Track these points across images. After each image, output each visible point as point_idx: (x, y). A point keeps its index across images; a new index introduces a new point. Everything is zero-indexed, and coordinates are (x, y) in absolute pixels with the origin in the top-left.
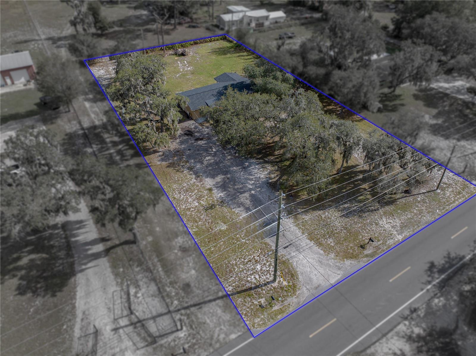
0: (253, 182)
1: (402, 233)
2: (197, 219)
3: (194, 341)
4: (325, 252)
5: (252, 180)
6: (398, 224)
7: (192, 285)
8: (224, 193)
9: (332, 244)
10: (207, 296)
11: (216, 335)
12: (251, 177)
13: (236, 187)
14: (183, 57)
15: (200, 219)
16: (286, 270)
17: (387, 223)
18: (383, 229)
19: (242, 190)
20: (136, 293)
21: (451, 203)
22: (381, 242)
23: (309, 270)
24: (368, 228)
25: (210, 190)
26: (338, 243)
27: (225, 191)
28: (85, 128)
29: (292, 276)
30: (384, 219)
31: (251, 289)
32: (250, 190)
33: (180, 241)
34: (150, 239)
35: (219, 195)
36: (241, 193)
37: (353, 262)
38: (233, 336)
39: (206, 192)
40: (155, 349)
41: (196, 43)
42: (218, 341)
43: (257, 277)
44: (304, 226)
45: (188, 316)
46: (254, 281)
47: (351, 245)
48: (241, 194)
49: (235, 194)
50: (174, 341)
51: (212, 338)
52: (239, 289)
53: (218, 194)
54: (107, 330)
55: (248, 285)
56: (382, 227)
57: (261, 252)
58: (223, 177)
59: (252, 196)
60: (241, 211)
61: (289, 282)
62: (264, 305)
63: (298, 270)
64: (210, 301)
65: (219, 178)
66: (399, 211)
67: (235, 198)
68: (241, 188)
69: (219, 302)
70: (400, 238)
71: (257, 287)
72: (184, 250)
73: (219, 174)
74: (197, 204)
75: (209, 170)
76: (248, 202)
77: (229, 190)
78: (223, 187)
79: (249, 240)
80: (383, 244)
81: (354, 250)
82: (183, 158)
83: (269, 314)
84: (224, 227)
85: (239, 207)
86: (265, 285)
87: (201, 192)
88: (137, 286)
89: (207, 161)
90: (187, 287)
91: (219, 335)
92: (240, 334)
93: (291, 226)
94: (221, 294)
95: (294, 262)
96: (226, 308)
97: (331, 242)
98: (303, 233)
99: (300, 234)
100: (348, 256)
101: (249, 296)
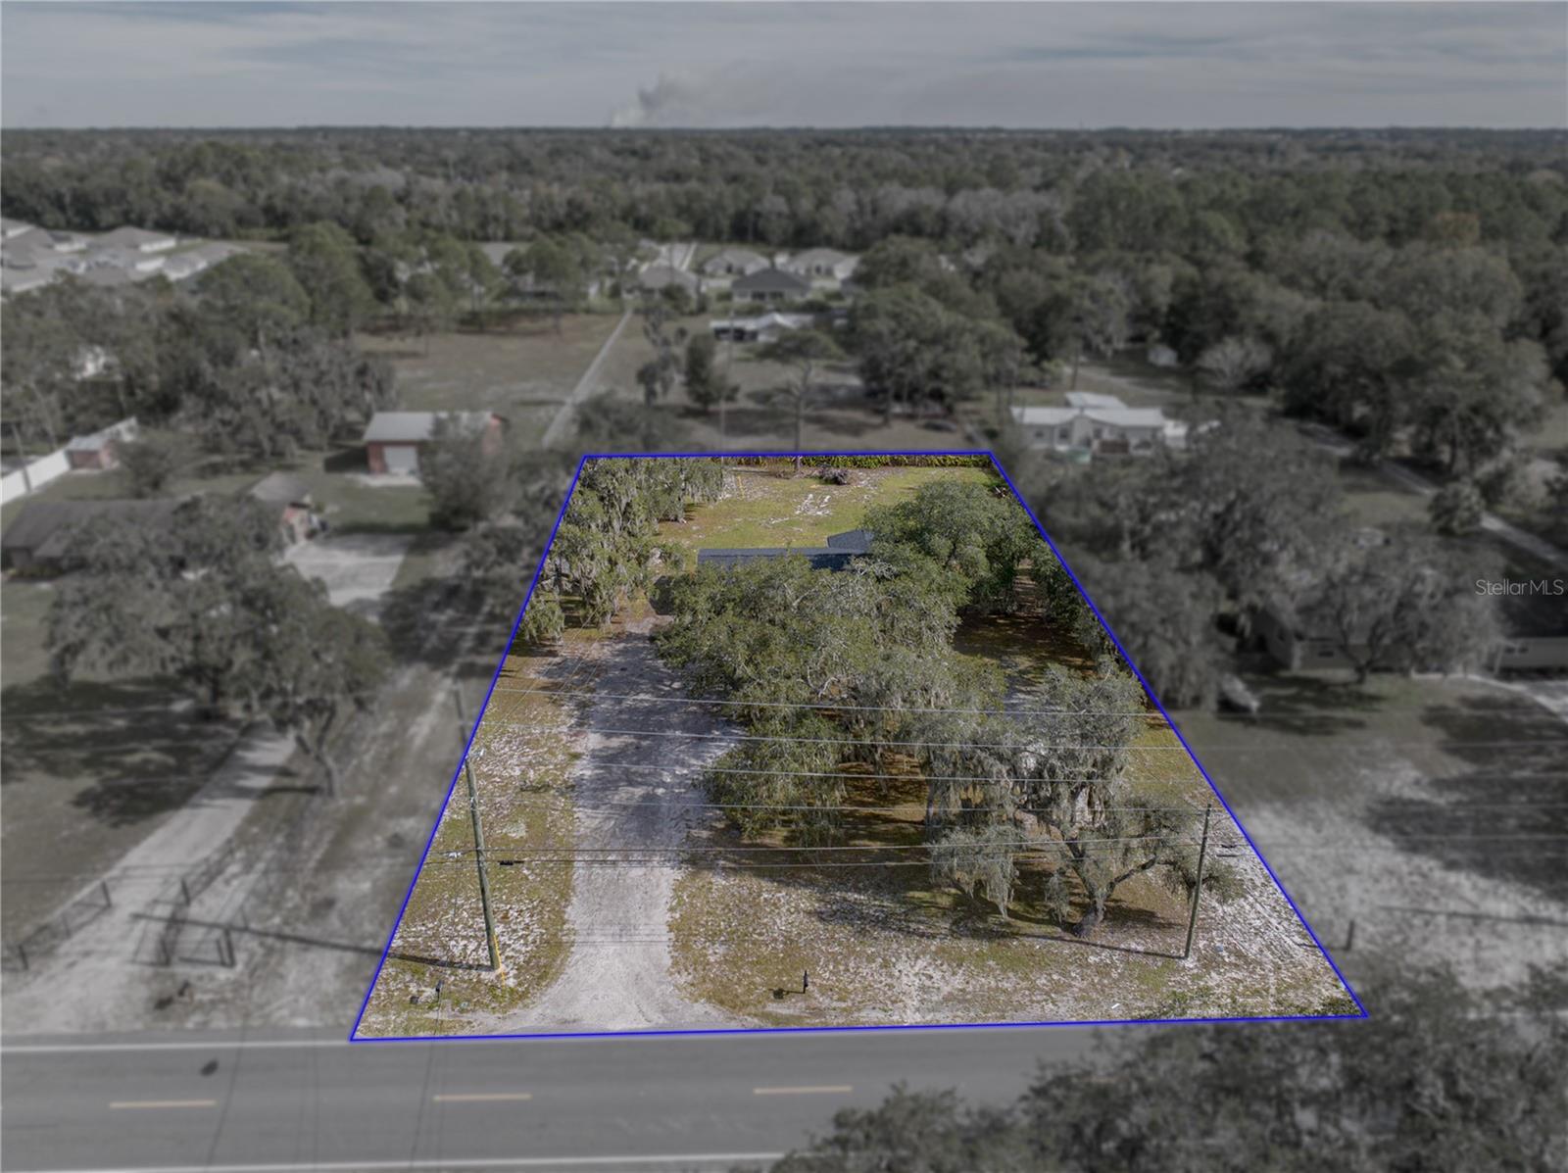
0: (685, 772)
1: (932, 1010)
2: (485, 800)
3: (229, 995)
4: (675, 963)
5: (688, 767)
6: (947, 989)
7: (339, 905)
8: (597, 771)
9: (712, 959)
10: (341, 937)
11: (275, 1005)
12: (693, 762)
13: (634, 769)
14: (834, 486)
15: (491, 801)
16: (543, 961)
17: (916, 975)
18: (889, 981)
19: (640, 780)
20: (235, 876)
22: (844, 1005)
23: (593, 981)
24: (852, 965)
25: (576, 756)
26: (731, 961)
27: (602, 768)
30: (921, 963)
31: (434, 962)
32: (663, 784)
34: (359, 800)
35: (582, 772)
36: (631, 783)
37: (714, 1013)
38: (301, 1022)
39: (561, 758)
40: (156, 975)
41: (897, 463)
42: (267, 1016)
43: (471, 947)
44: (692, 896)
45: (270, 952)
46: (457, 951)
47: (758, 980)
48: (630, 785)
49: (616, 781)
50: (200, 978)
51: (261, 1007)
52: (411, 952)
54: (125, 912)
55: (438, 953)
56: (891, 976)
57: (534, 908)
58: (632, 740)
59: (649, 797)
60: (589, 817)
61: (520, 984)
62: (422, 999)
63: (568, 970)
64: (336, 947)
65: (619, 741)
66: (991, 963)
67: (606, 789)
68: (642, 775)
69: (349, 957)
70: (912, 1018)
71: (451, 964)
72: (396, 842)
73: (629, 733)
74: (517, 773)
77: (615, 769)
78: (609, 759)
80: (844, 1010)
81: (749, 992)
82: (591, 681)
83: (409, 1019)
84: (518, 833)
85: (596, 808)
86: (470, 967)
87: (552, 754)
88: (248, 868)
89: (635, 700)
90: (325, 905)
91: (280, 1008)
92: (317, 1024)
93: (664, 885)
94: (368, 944)
95: (577, 954)
96: (350, 971)
97: (716, 952)
98: (672, 909)
99: (663, 908)
100: (721, 996)
101: (414, 973)
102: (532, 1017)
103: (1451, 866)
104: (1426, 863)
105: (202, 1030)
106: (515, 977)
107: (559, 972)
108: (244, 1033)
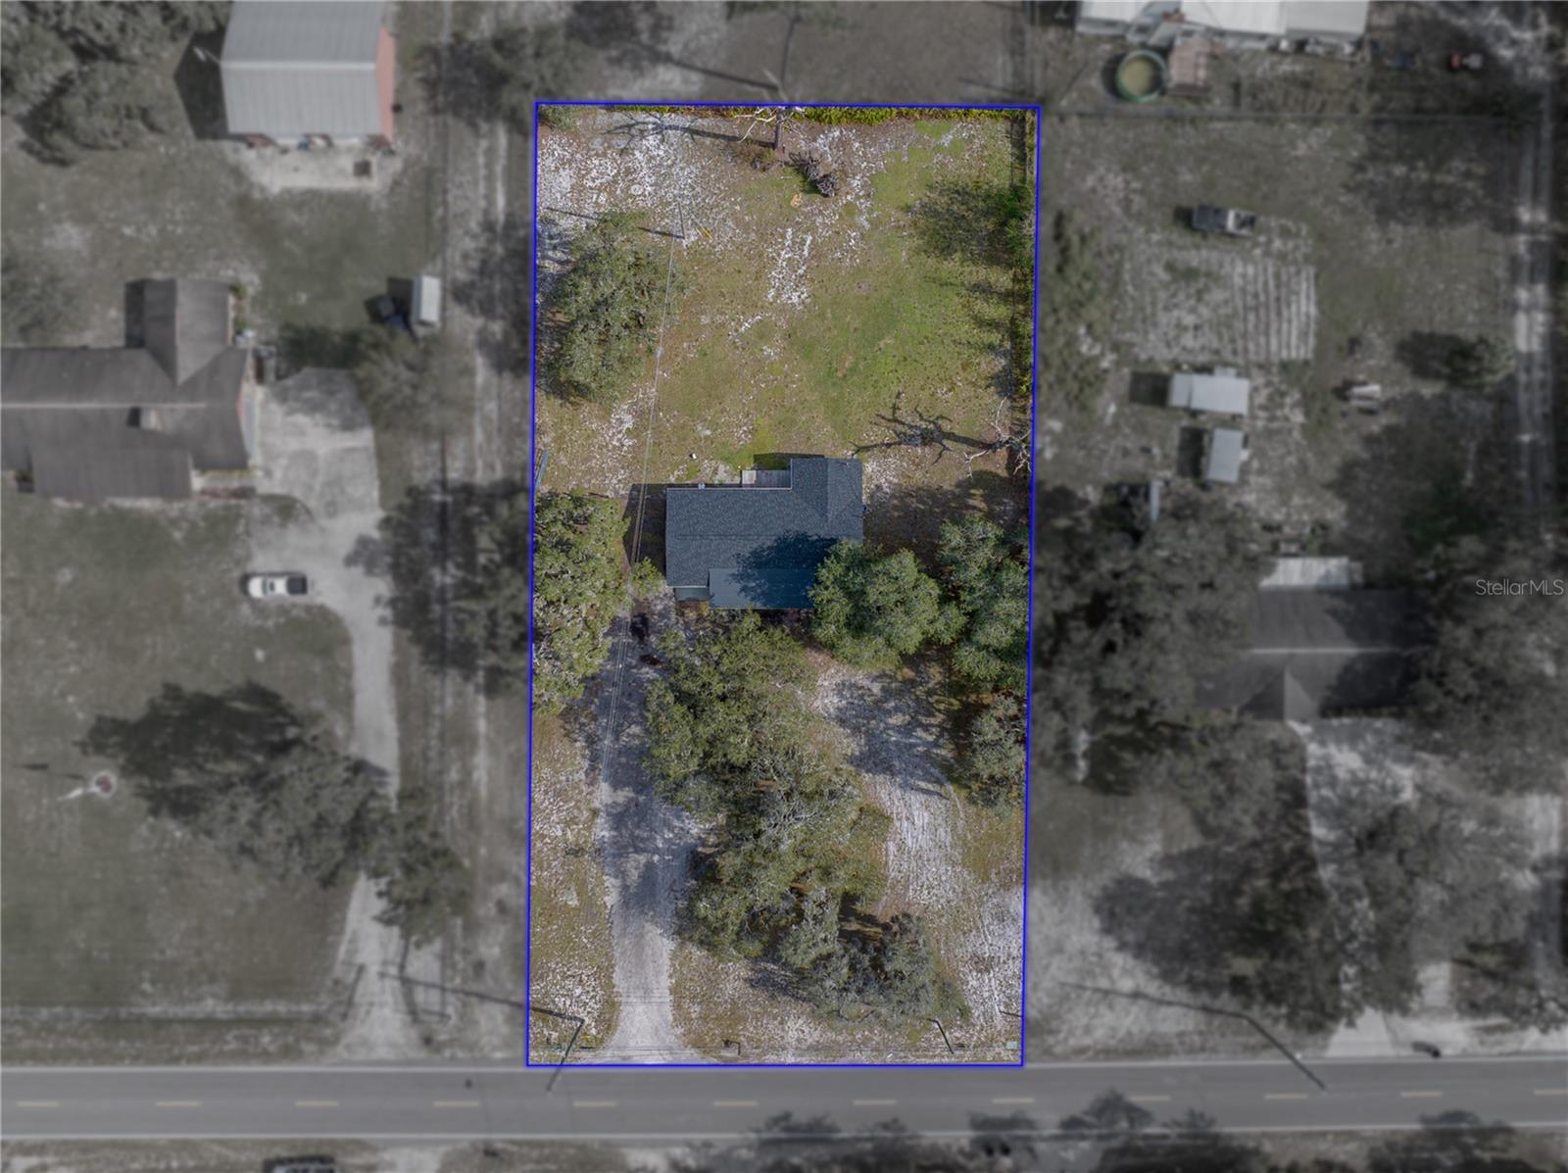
0: (671, 835)
1: (800, 1056)
2: (545, 865)
4: (675, 1020)
5: (671, 829)
6: (810, 1040)
7: (487, 967)
8: (614, 833)
9: (694, 1016)
10: (497, 993)
11: (482, 1043)
12: (676, 823)
13: (637, 832)
15: (549, 865)
16: (607, 1016)
17: (797, 1029)
18: (782, 1034)
19: (641, 845)
21: (926, 1056)
23: (634, 1031)
24: (765, 1021)
25: (595, 813)
26: (704, 1018)
27: (616, 829)
28: (450, 486)
29: (608, 1028)
30: (800, 1021)
31: (551, 1013)
32: (657, 850)
33: (503, 890)
35: (603, 833)
36: (638, 851)
37: (695, 1053)
38: (498, 1055)
39: (586, 814)
40: (413, 1022)
43: (568, 1003)
44: (681, 965)
45: (465, 1004)
46: (561, 1005)
47: (717, 1031)
48: (636, 852)
49: (625, 847)
51: (476, 1043)
53: (602, 831)
54: (373, 970)
55: (551, 1006)
56: (783, 1030)
57: (596, 973)
58: (632, 795)
59: (650, 866)
60: (614, 886)
61: (599, 1033)
62: (552, 1041)
63: (622, 1024)
64: (497, 1000)
65: (624, 795)
67: (621, 856)
68: (642, 840)
69: (506, 1008)
71: (559, 1015)
72: (502, 908)
73: (627, 784)
74: (559, 833)
75: (619, 764)
76: (634, 875)
77: (624, 831)
78: (618, 819)
79: (593, 943)
81: (712, 1041)
82: (592, 702)
84: (573, 902)
85: (616, 877)
86: (571, 1018)
87: (579, 808)
89: (629, 735)
90: (480, 966)
93: (665, 955)
94: (513, 999)
95: (625, 1010)
96: (510, 1020)
97: (695, 1010)
98: (670, 976)
99: (666, 975)
100: (698, 1044)
101: (544, 1020)
102: (607, 1056)
103: (1122, 947)
104: (1110, 943)
105: (453, 1060)
106: (596, 1027)
107: (617, 1026)
108: (475, 1062)
